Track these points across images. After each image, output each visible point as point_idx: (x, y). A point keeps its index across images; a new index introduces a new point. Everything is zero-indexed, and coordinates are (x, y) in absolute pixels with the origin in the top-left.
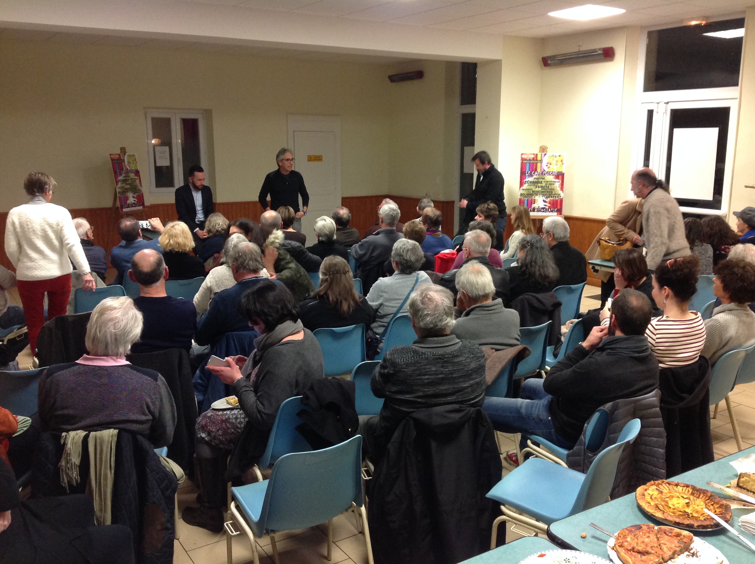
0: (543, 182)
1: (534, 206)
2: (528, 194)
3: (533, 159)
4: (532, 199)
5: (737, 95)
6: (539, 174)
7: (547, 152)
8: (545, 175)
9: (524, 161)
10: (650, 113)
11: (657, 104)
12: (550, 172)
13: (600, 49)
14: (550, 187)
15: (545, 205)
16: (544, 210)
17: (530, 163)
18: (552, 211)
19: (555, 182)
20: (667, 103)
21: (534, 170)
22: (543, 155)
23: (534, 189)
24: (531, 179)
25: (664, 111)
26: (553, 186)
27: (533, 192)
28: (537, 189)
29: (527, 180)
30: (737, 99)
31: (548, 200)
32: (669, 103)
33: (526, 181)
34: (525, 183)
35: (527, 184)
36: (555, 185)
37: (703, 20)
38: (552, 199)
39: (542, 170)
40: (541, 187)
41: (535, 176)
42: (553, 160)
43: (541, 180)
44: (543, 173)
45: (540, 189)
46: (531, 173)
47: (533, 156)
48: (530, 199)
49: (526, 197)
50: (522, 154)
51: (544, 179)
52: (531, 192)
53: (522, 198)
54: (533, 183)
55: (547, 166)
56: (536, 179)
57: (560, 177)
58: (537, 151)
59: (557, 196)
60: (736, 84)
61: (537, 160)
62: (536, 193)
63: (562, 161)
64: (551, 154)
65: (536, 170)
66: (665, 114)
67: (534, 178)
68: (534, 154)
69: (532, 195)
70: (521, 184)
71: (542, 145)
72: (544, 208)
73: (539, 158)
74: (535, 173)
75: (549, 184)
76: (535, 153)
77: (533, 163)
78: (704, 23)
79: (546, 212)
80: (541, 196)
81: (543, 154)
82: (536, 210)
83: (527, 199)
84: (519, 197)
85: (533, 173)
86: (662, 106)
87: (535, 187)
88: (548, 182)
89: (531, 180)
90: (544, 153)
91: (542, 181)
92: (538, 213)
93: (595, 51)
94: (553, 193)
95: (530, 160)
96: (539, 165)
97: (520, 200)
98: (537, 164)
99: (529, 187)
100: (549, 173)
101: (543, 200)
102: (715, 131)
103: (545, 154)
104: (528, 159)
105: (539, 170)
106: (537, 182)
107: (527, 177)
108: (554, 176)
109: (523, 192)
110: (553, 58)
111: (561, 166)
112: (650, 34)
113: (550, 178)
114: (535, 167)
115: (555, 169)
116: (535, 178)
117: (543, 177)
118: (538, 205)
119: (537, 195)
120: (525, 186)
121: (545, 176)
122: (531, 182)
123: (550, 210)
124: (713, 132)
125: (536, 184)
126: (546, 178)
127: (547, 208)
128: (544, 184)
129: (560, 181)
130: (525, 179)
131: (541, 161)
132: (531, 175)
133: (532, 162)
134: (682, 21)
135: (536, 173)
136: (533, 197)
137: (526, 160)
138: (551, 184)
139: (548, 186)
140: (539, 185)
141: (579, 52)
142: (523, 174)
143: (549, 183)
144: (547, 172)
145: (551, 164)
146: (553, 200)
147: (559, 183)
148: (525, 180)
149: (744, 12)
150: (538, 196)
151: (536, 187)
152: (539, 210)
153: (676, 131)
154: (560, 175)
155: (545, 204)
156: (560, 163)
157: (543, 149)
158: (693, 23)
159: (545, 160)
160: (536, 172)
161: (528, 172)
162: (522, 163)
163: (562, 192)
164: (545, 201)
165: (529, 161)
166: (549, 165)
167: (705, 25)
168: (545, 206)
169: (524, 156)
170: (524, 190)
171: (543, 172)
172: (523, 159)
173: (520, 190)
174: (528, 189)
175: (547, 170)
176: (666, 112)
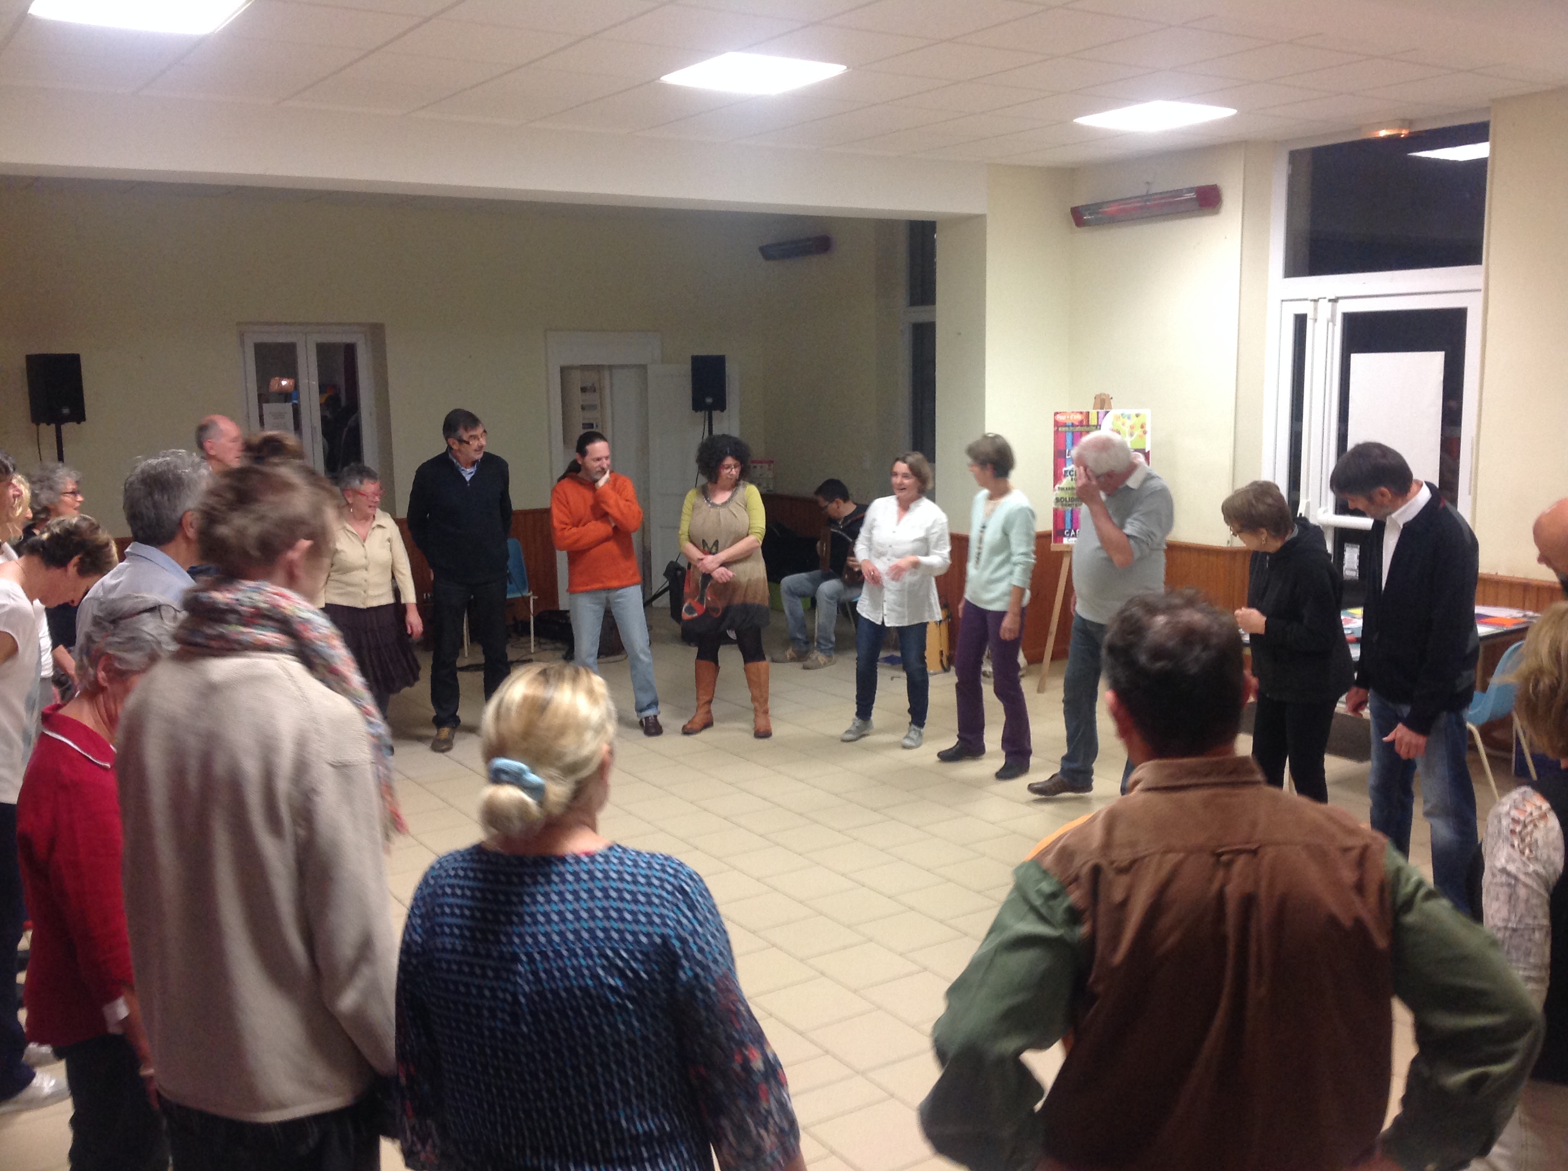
3: (1081, 423)
5: (1479, 283)
7: (1109, 408)
9: (1060, 429)
11: (1313, 303)
13: (1190, 190)
17: (1073, 433)
20: (1335, 301)
22: (1101, 414)
25: (1329, 316)
30: (1479, 290)
32: (1340, 301)
42: (1123, 424)
47: (1079, 417)
49: (1069, 505)
50: (1056, 414)
53: (1060, 507)
58: (1089, 406)
60: (1477, 261)
61: (1088, 425)
63: (1142, 427)
64: (1119, 412)
66: (1331, 324)
68: (1081, 413)
70: (1057, 478)
71: (1098, 393)
73: (1093, 421)
76: (1085, 411)
78: (1404, 133)
83: (1070, 508)
84: (1053, 506)
86: (1325, 307)
93: (1179, 193)
95: (1073, 425)
97: (1056, 511)
102: (1436, 359)
103: (1106, 412)
104: (1069, 423)
109: (1060, 494)
110: (1094, 208)
111: (1140, 436)
112: (1295, 157)
124: (1434, 362)
133: (1077, 428)
134: (1359, 129)
137: (1065, 425)
141: (1147, 195)
142: (1059, 456)
148: (1064, 469)
149: (1488, 109)
153: (1356, 359)
156: (1138, 432)
157: (1102, 403)
158: (1383, 133)
162: (1056, 432)
165: (1071, 428)
167: (1406, 138)
169: (1060, 418)
170: (1062, 489)
172: (1057, 424)
173: (1054, 490)
176: (1332, 320)
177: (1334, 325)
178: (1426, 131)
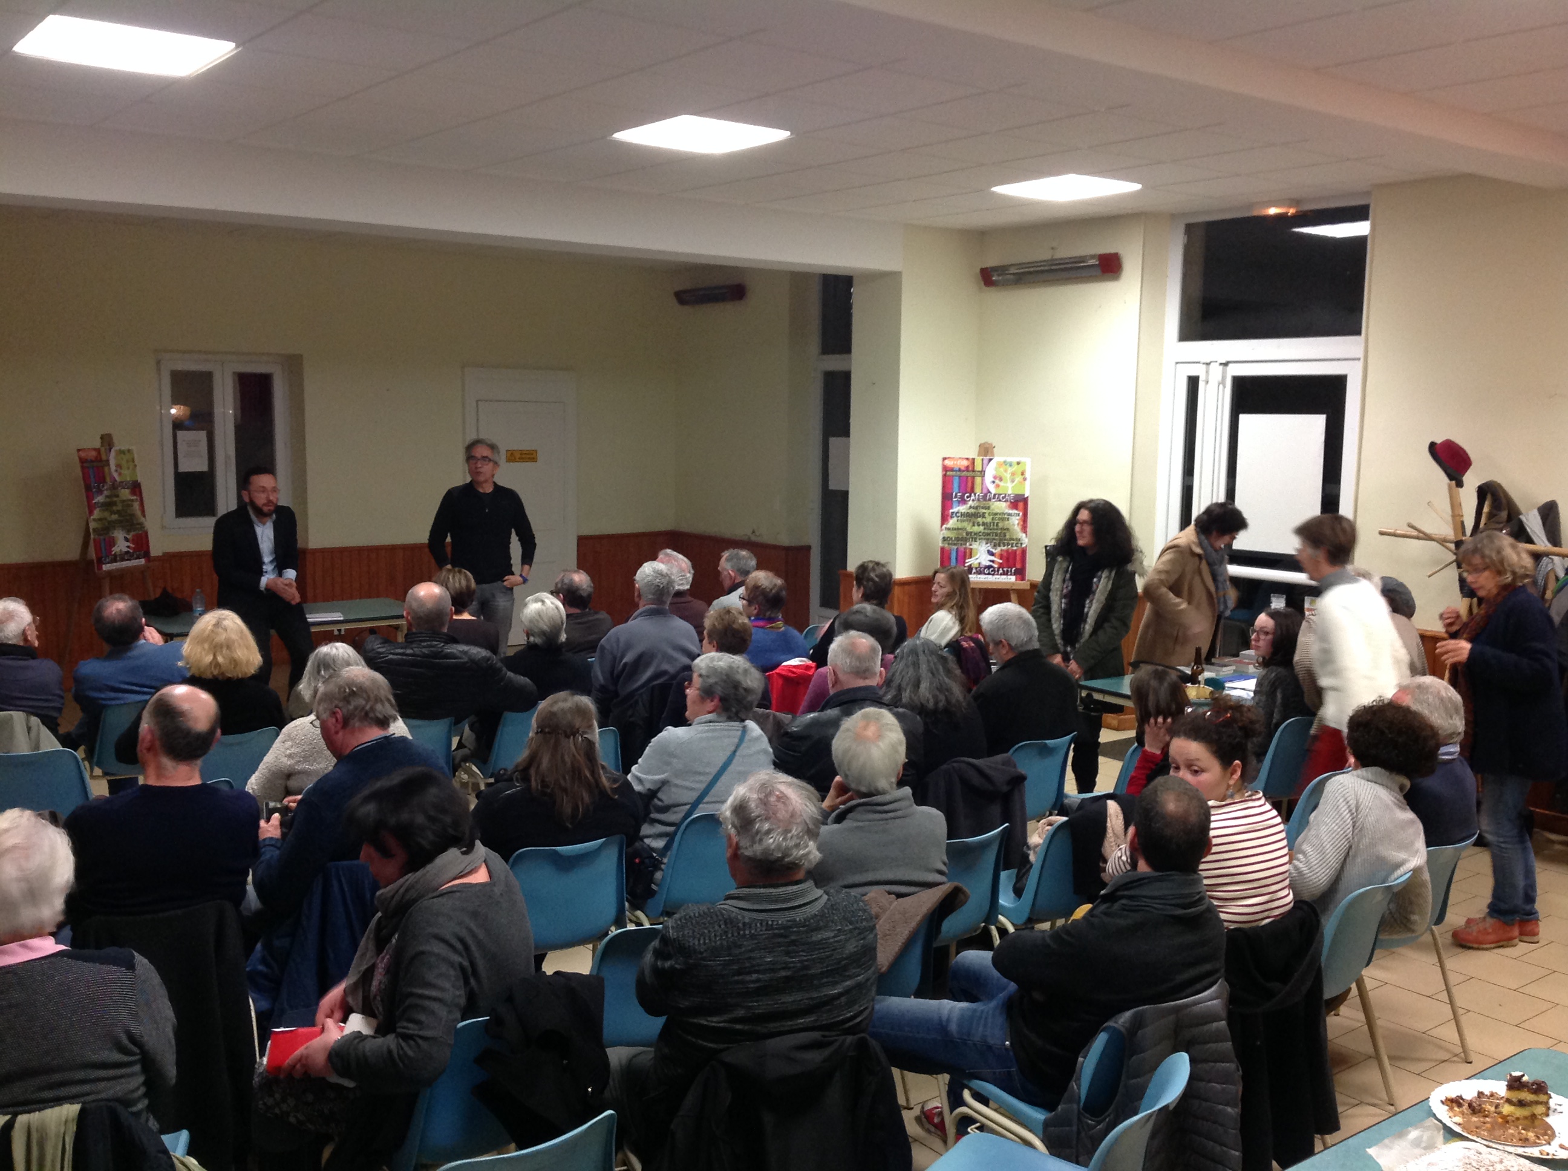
0: (987, 515)
1: (969, 562)
2: (957, 539)
3: (967, 469)
4: (965, 549)
5: (1360, 354)
6: (979, 500)
7: (993, 455)
8: (990, 500)
9: (948, 473)
10: (1193, 383)
11: (1205, 366)
12: (1000, 495)
13: (1093, 257)
14: (1000, 525)
15: (993, 561)
16: (989, 569)
17: (960, 477)
18: (1004, 573)
19: (1010, 515)
20: (1226, 364)
21: (969, 489)
22: (986, 462)
23: (969, 529)
24: (963, 509)
25: (1220, 378)
26: (1007, 522)
27: (967, 533)
28: (976, 529)
29: (955, 510)
30: (1359, 359)
31: (997, 551)
32: (1230, 365)
33: (953, 513)
34: (952, 517)
35: (955, 519)
36: (1010, 521)
37: (1290, 207)
38: (1005, 548)
39: (985, 491)
40: (983, 524)
41: (970, 503)
42: (1006, 471)
43: (984, 511)
44: (986, 497)
45: (982, 528)
46: (962, 497)
47: (965, 463)
48: (962, 548)
49: (955, 544)
50: (944, 459)
51: (989, 508)
52: (964, 534)
53: (946, 545)
54: (969, 516)
55: (994, 482)
56: (973, 508)
57: (1021, 505)
58: (972, 453)
59: (1015, 542)
60: (1358, 332)
61: (973, 471)
62: (974, 537)
63: (1023, 474)
64: (1002, 459)
65: (972, 490)
66: (1221, 386)
67: (969, 505)
68: (967, 459)
69: (966, 540)
70: (944, 519)
71: (983, 442)
72: (989, 567)
73: (978, 467)
74: (970, 496)
75: (999, 519)
76: (971, 457)
77: (967, 477)
78: (1292, 211)
79: (993, 575)
80: (984, 542)
81: (986, 458)
82: (974, 571)
83: (955, 547)
84: (941, 545)
85: (968, 497)
86: (1216, 371)
87: (971, 524)
88: (996, 514)
89: (963, 511)
90: (988, 457)
91: (984, 513)
92: (979, 576)
93: (1082, 259)
94: (1008, 537)
95: (960, 470)
96: (978, 480)
97: (942, 549)
98: (973, 478)
99: (960, 525)
100: (998, 497)
101: (988, 551)
102: (1318, 422)
103: (990, 460)
104: (956, 468)
105: (978, 490)
106: (976, 515)
107: (955, 504)
108: (1009, 503)
109: (947, 534)
110: (1002, 269)
111: (1021, 483)
112: (1190, 228)
113: (1001, 507)
114: (969, 484)
115: (1010, 488)
116: (971, 507)
117: (986, 504)
118: (978, 561)
119: (976, 541)
120: (952, 523)
121: (991, 503)
122: (962, 515)
123: (1001, 571)
124: (1315, 424)
125: (973, 519)
126: (992, 507)
127: (996, 566)
128: (988, 519)
129: (1021, 514)
130: (952, 508)
131: (982, 473)
132: (963, 501)
133: (964, 474)
134: (1251, 206)
135: (973, 498)
136: (968, 544)
137: (952, 470)
138: (1003, 519)
139: (998, 523)
140: (980, 520)
141: (1052, 260)
142: (947, 499)
143: (998, 516)
144: (995, 495)
145: (1001, 479)
146: (1007, 551)
147: (1018, 518)
148: (951, 511)
149: (1368, 193)
150: (977, 543)
151: (974, 525)
152: (980, 571)
153: (1243, 418)
154: (1020, 501)
155: (992, 558)
156: (1019, 478)
157: (986, 450)
158: (1273, 211)
159: (990, 472)
160: (973, 495)
161: (956, 494)
162: (945, 476)
163: (1024, 535)
164: (991, 554)
165: (958, 473)
166: (997, 481)
167: (1294, 216)
168: (991, 563)
169: (947, 463)
170: (948, 529)
171: (986, 495)
172: (946, 469)
173: (942, 530)
174: (958, 529)
175: (993, 490)
176: (1223, 382)
177: (1224, 387)
178: (1311, 211)
